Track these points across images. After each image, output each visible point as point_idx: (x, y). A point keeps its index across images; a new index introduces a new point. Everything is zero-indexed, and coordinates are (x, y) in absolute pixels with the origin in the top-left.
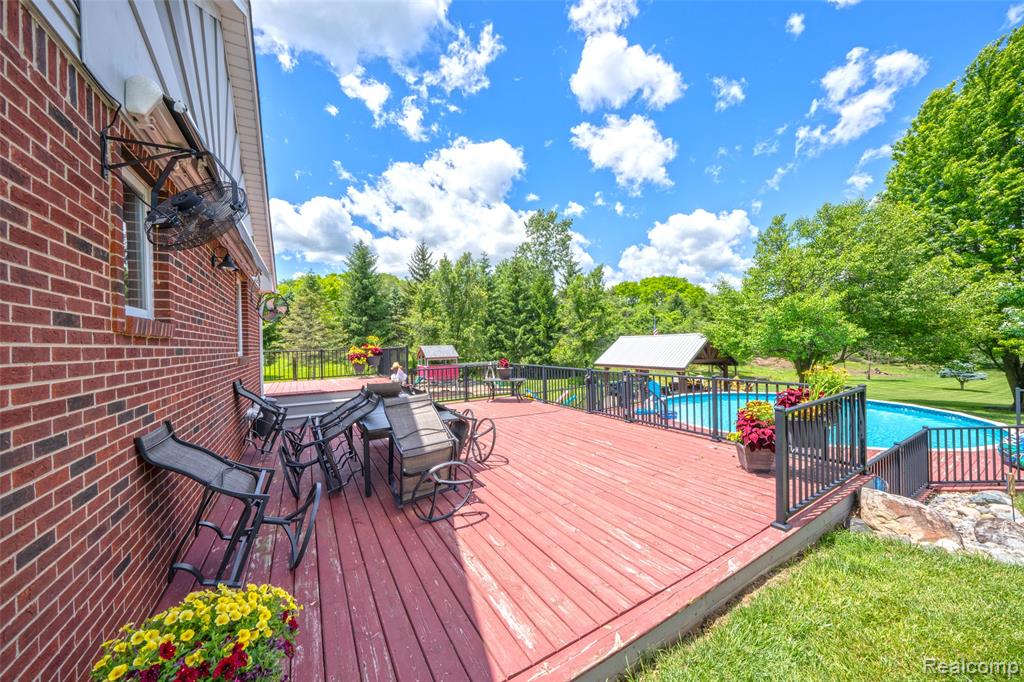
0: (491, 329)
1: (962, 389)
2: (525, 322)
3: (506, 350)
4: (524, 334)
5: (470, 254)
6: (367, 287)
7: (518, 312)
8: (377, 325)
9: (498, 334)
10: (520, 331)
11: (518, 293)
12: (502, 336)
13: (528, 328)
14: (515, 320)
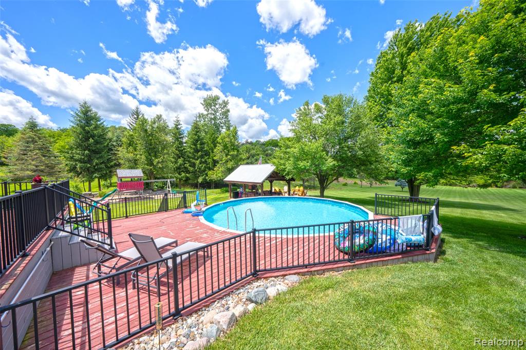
0: (180, 161)
1: (402, 191)
2: (202, 157)
3: (189, 173)
4: (201, 164)
5: (161, 116)
6: (89, 132)
7: (197, 151)
8: (98, 156)
9: (185, 163)
10: (198, 162)
11: (197, 141)
12: (187, 165)
13: (203, 160)
14: (195, 156)
